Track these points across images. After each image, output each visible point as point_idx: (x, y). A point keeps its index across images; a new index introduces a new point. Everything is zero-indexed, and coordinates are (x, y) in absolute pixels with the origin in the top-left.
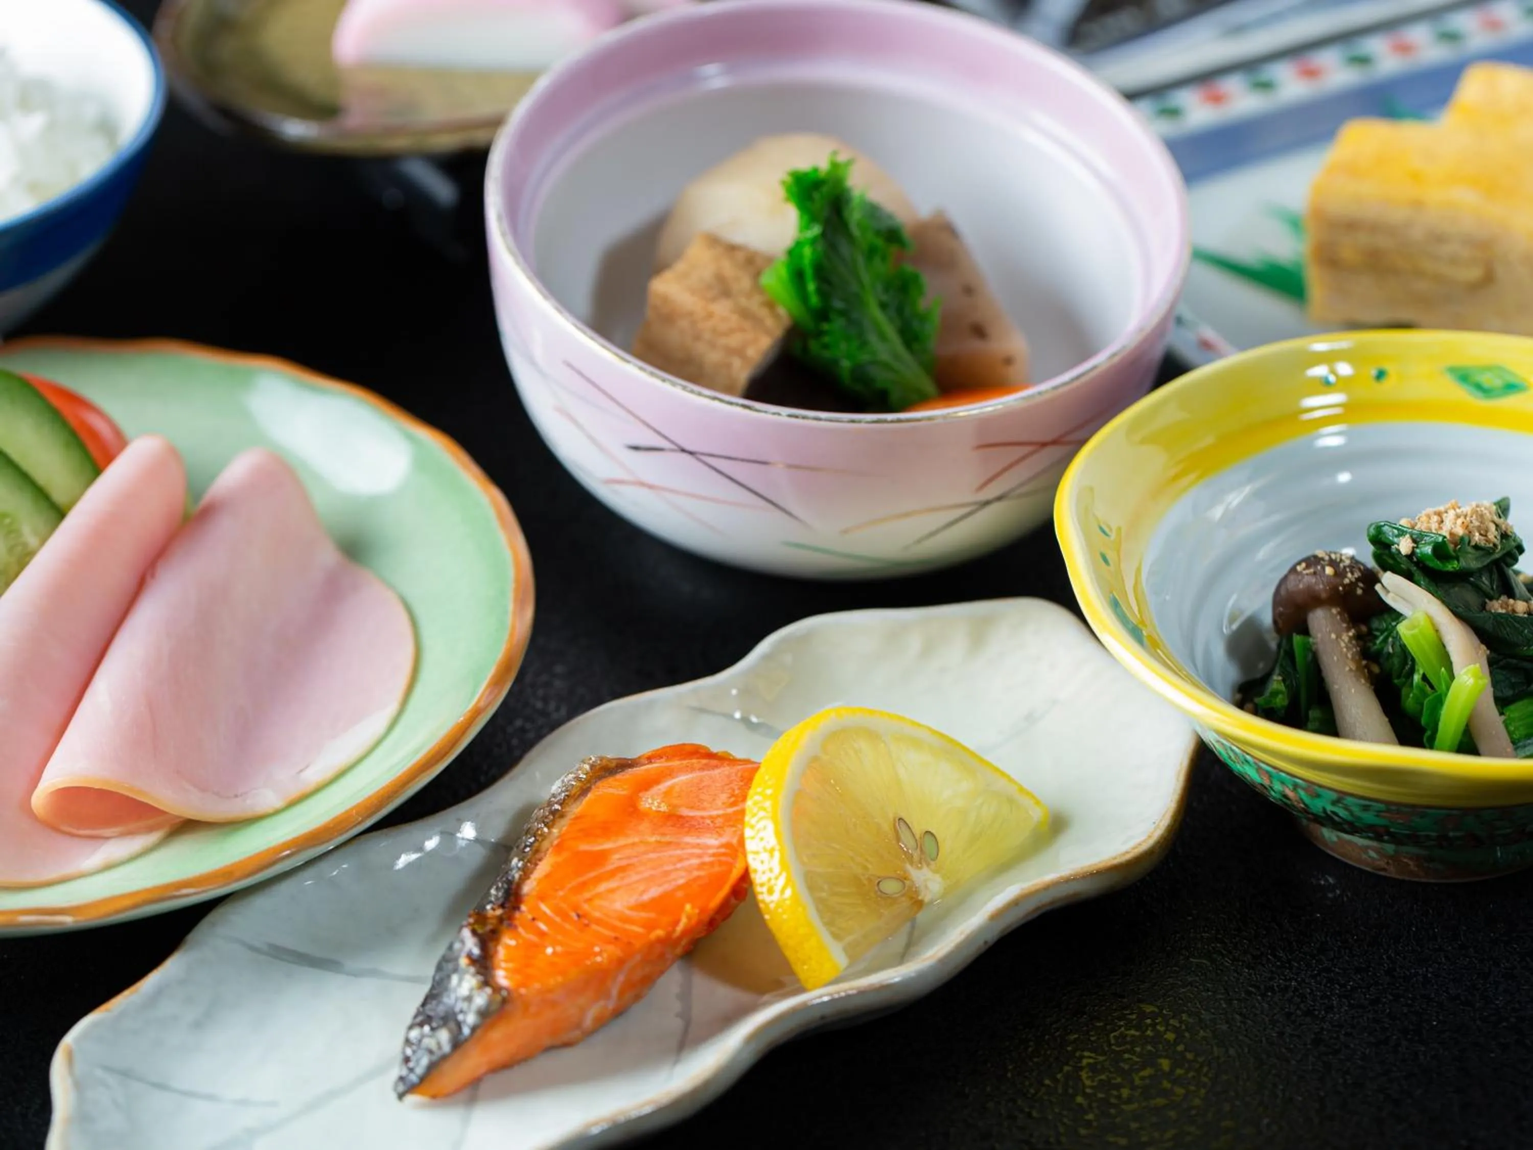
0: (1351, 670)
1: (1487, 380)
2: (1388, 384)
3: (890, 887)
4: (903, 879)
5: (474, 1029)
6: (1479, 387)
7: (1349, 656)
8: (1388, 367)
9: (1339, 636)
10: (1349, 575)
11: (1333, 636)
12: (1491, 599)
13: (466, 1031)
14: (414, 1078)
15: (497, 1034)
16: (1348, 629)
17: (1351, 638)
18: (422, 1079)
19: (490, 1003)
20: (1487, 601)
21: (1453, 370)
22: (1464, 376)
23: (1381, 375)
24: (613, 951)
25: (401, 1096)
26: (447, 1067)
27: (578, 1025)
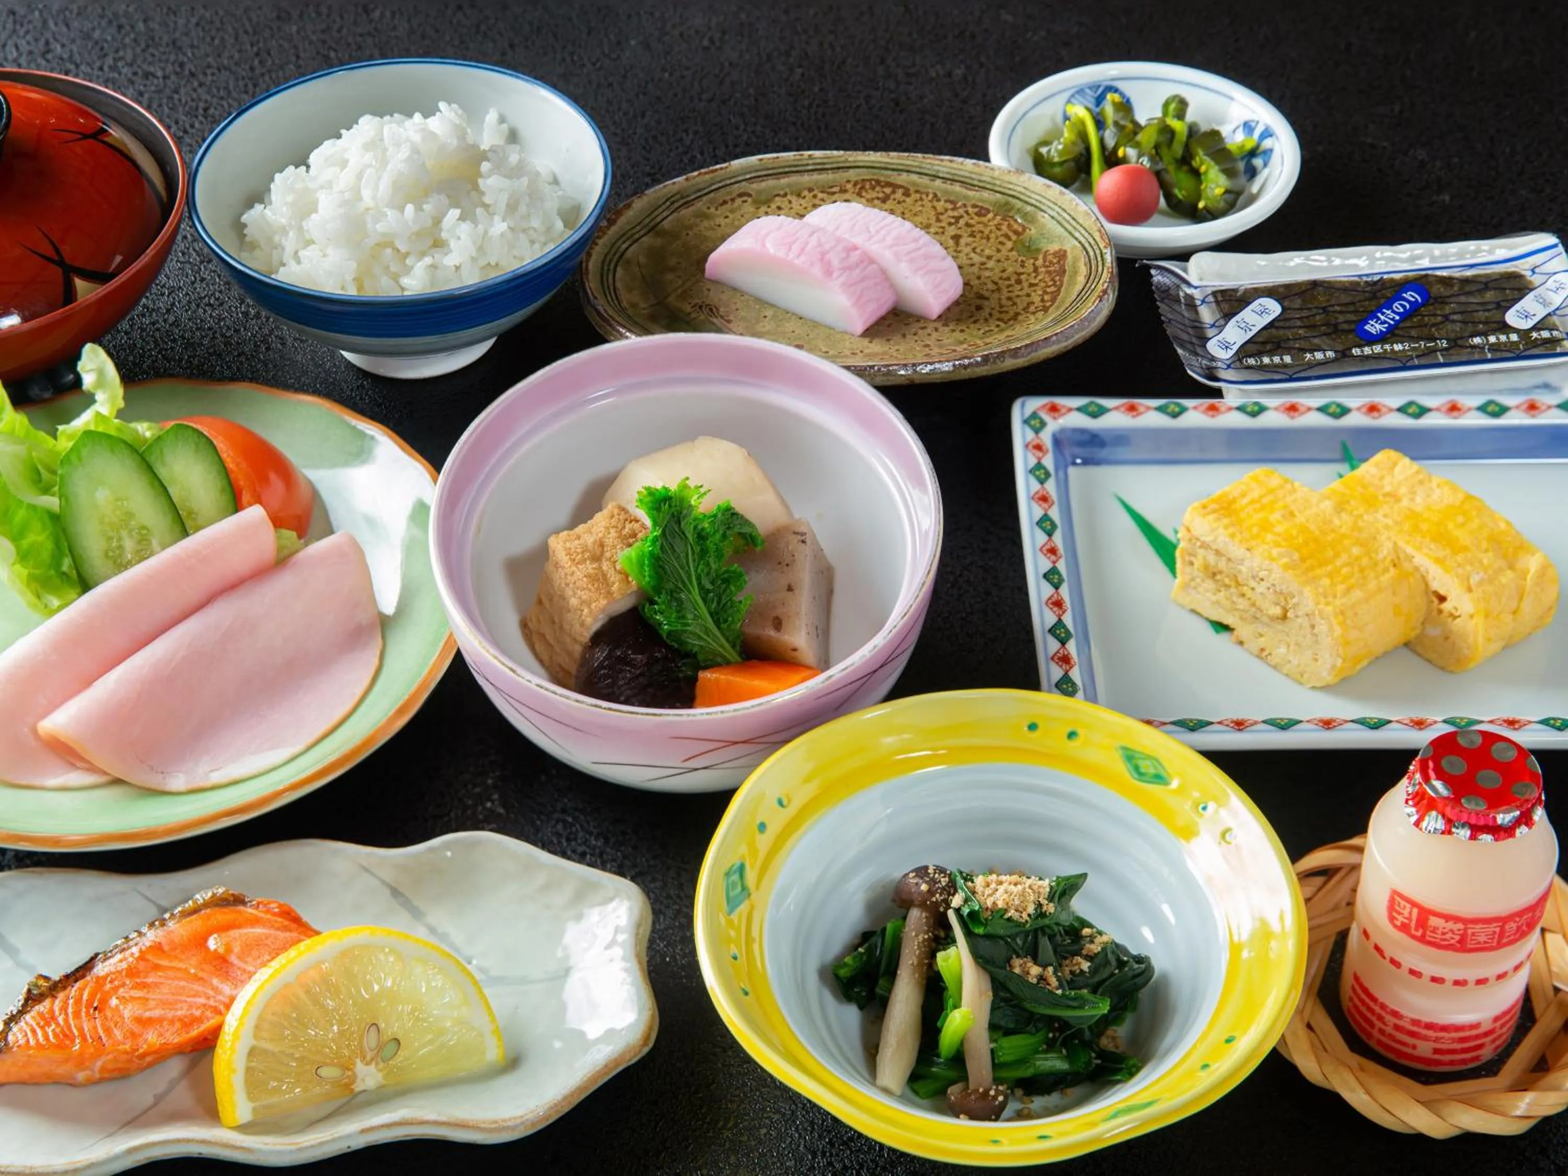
0: (912, 964)
1: (1145, 766)
2: (1076, 743)
6: (1137, 768)
7: (917, 952)
8: (1080, 731)
9: (917, 936)
10: (938, 895)
11: (914, 934)
12: (1018, 956)
16: (927, 932)
17: (924, 940)
20: (1014, 956)
21: (1124, 749)
22: (1130, 757)
23: (1072, 735)
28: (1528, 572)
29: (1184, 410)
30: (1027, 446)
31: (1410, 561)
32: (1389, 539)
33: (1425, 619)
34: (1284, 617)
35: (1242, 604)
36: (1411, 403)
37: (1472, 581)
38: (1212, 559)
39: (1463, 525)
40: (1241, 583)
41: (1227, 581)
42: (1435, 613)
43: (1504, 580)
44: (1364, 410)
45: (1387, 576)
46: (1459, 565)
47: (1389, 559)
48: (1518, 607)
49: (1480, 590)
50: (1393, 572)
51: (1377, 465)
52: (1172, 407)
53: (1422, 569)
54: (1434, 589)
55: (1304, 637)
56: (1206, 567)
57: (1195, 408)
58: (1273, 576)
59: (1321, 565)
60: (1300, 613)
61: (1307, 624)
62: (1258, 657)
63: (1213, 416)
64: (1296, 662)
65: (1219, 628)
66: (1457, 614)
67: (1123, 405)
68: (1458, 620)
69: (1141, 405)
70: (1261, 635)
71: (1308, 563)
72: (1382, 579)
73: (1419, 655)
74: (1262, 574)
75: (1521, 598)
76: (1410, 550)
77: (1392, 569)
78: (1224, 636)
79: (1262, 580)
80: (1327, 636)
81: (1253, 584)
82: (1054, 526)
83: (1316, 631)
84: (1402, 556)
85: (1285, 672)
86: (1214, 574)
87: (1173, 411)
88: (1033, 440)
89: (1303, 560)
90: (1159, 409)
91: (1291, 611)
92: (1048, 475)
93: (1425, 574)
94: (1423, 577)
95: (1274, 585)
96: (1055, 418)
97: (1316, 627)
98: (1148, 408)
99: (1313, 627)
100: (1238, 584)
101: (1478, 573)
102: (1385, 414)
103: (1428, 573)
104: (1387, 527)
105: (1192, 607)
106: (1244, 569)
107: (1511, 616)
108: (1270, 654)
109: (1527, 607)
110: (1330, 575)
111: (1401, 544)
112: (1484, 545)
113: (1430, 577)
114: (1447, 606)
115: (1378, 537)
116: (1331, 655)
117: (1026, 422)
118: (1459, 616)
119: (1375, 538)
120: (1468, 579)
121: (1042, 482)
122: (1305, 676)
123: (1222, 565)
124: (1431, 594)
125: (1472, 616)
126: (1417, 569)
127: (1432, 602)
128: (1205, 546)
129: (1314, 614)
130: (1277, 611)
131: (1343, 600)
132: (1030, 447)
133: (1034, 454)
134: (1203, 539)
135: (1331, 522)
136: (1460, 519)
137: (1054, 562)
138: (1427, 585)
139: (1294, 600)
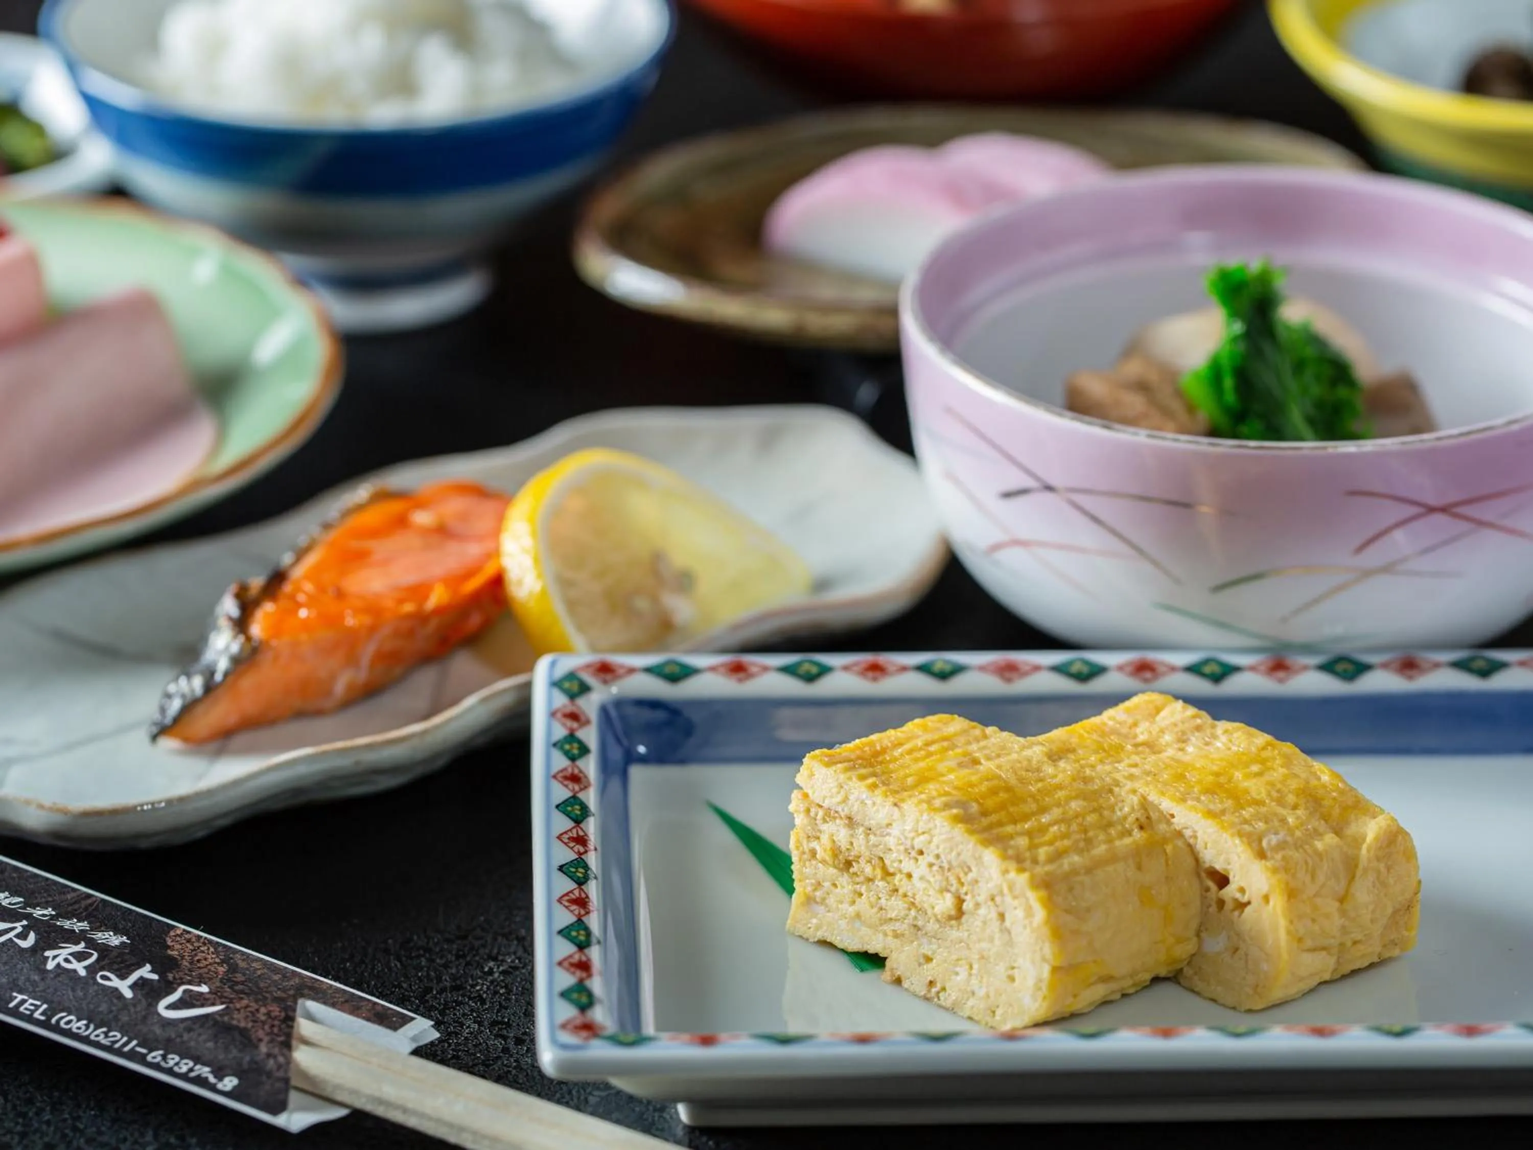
3: (642, 604)
4: (655, 600)
5: (226, 675)
13: (218, 677)
14: (168, 720)
15: (248, 682)
18: (177, 720)
19: (242, 650)
24: (366, 620)
25: (154, 738)
26: (200, 709)
27: (328, 692)
28: (1364, 840)
29: (824, 670)
30: (553, 714)
31: (1169, 823)
32: (1134, 792)
33: (1201, 924)
34: (959, 913)
35: (896, 906)
36: (1207, 662)
37: (1264, 844)
38: (842, 835)
39: (1259, 774)
40: (891, 870)
41: (868, 870)
42: (1213, 909)
43: (1319, 845)
44: (1129, 669)
45: (1127, 841)
46: (1246, 822)
47: (1131, 819)
48: (1347, 891)
49: (1279, 856)
50: (1137, 834)
51: (1128, 711)
52: (806, 667)
53: (1188, 833)
54: (1207, 865)
55: (991, 940)
56: (836, 852)
57: (846, 668)
58: (935, 840)
59: (1015, 822)
60: (980, 899)
61: (994, 915)
62: (927, 999)
63: (875, 679)
64: (981, 993)
65: (864, 965)
66: (1245, 899)
67: (723, 665)
68: (1248, 910)
69: (754, 664)
70: (928, 959)
71: (994, 818)
72: (1118, 843)
73: (1198, 993)
74: (919, 842)
75: (1352, 879)
76: (1167, 805)
77: (1136, 832)
78: (872, 975)
79: (921, 853)
80: (1025, 927)
81: (908, 865)
82: (585, 811)
83: (1008, 923)
84: (1154, 816)
85: (967, 1013)
86: (848, 864)
87: (808, 672)
88: (565, 706)
89: (985, 814)
90: (786, 670)
91: (968, 898)
92: (584, 750)
93: (1192, 841)
94: (1191, 848)
95: (938, 856)
96: (605, 682)
97: (1007, 916)
98: (766, 669)
99: (1002, 917)
100: (887, 874)
101: (1276, 833)
102: (1164, 674)
103: (1195, 837)
104: (1131, 777)
105: (820, 935)
106: (891, 841)
107: (1337, 904)
108: (944, 989)
109: (1363, 894)
110: (1029, 834)
111: (1153, 797)
112: (1291, 799)
113: (1199, 846)
114: (1230, 891)
115: (1116, 789)
116: (1033, 962)
117: (556, 684)
118: (1249, 903)
119: (1111, 791)
120: (1260, 841)
121: (573, 759)
122: (999, 1012)
123: (860, 844)
124: (1203, 875)
125: (1266, 898)
126: (1179, 834)
127: (1208, 890)
128: (830, 815)
129: (1001, 893)
130: (946, 904)
131: (1049, 868)
132: (559, 715)
133: (564, 725)
134: (826, 804)
135: (1038, 770)
136: (1255, 768)
137: (580, 854)
138: (1197, 860)
139: (971, 876)
